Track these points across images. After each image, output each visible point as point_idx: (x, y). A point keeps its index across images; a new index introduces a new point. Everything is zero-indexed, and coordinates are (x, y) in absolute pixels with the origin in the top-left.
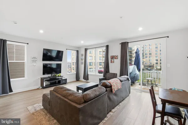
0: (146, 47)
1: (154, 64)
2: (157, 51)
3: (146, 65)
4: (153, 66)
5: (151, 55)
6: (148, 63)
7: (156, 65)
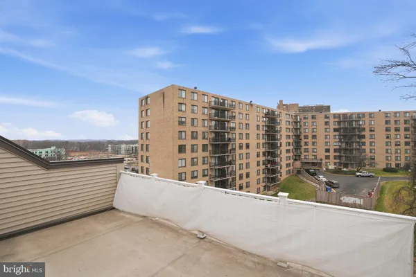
0: (305, 121)
1: (321, 160)
2: (328, 130)
3: (305, 161)
4: (321, 163)
5: (316, 138)
6: (311, 157)
7: (327, 161)
